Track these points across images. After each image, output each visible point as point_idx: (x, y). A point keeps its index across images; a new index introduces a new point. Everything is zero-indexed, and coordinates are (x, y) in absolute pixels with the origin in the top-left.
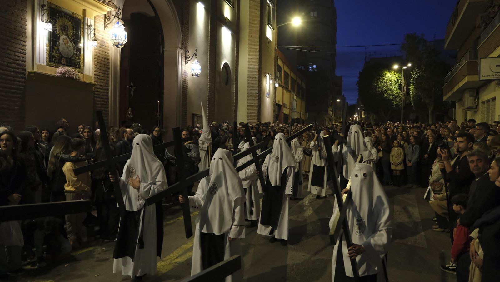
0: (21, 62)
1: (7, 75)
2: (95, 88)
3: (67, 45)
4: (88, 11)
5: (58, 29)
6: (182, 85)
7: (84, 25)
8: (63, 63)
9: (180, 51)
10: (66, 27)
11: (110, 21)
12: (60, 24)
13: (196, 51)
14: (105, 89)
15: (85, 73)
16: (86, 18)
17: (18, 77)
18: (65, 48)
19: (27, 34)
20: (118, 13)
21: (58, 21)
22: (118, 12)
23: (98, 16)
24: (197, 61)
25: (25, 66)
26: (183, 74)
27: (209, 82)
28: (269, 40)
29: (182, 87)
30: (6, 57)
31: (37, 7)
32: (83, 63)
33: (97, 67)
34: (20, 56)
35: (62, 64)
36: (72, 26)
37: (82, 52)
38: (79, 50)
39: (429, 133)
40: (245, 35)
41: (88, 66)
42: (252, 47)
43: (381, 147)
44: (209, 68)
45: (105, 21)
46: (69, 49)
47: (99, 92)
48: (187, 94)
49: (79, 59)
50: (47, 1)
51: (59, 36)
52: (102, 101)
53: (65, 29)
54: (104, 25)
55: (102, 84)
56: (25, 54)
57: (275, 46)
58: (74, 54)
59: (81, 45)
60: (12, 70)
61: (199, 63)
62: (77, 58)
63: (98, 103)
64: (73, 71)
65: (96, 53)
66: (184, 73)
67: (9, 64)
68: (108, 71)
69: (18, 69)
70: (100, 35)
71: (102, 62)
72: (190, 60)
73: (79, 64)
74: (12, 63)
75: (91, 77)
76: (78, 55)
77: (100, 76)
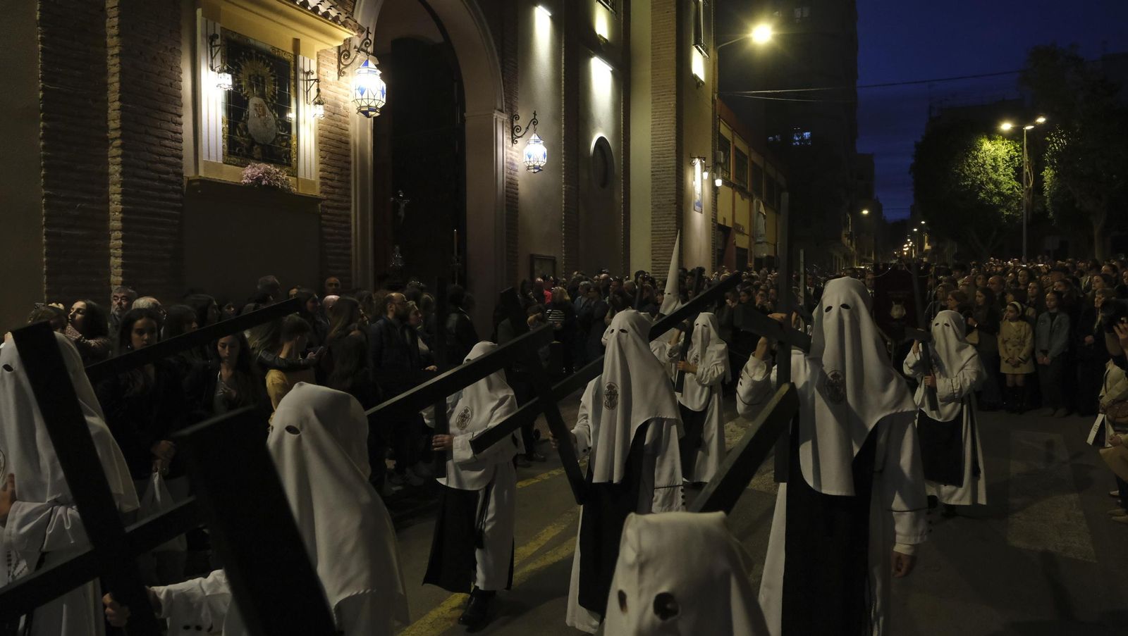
0: (171, 159)
1: (147, 188)
2: (322, 206)
3: (262, 117)
4: (304, 41)
5: (243, 84)
6: (507, 191)
7: (296, 74)
8: (256, 156)
9: (499, 116)
10: (260, 79)
11: (350, 61)
12: (247, 74)
13: (535, 114)
14: (343, 209)
15: (301, 175)
16: (301, 57)
17: (168, 191)
18: (259, 124)
19: (182, 99)
20: (365, 42)
21: (243, 67)
22: (365, 40)
23: (325, 51)
24: (537, 138)
25: (181, 168)
26: (507, 168)
27: (565, 183)
28: (698, 81)
29: (507, 196)
30: (144, 151)
31: (202, 40)
32: (297, 153)
33: (325, 161)
34: (171, 145)
35: (253, 158)
36: (272, 76)
37: (294, 131)
38: (287, 126)
39: (1097, 285)
40: (644, 72)
41: (308, 159)
42: (659, 99)
43: (976, 321)
44: (563, 151)
45: (340, 61)
46: (268, 126)
47: (330, 214)
48: (517, 211)
49: (289, 145)
50: (222, 28)
51: (246, 98)
52: (337, 234)
53: (257, 82)
54: (337, 70)
55: (335, 197)
56: (180, 141)
57: (714, 92)
58: (278, 135)
59: (292, 115)
60: (156, 176)
61: (542, 142)
62: (284, 144)
63: (329, 238)
64: (277, 173)
65: (322, 132)
66: (508, 165)
67: (149, 165)
68: (348, 169)
69: (168, 173)
70: (331, 93)
71: (336, 150)
72: (521, 137)
73: (288, 156)
74: (155, 163)
75: (313, 183)
76: (286, 137)
77: (330, 180)
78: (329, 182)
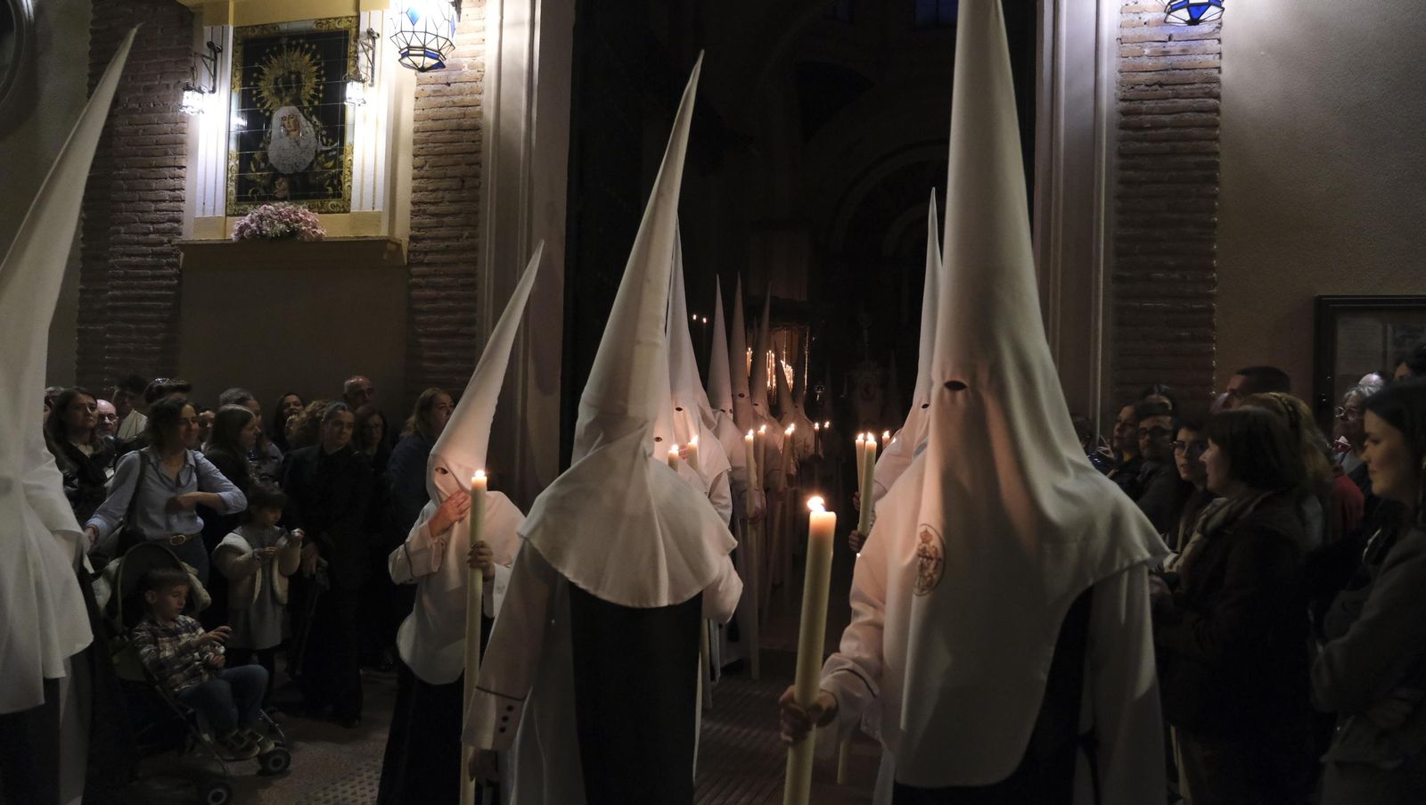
0: (167, 225)
1: (136, 267)
3: (294, 133)
5: (263, 94)
7: (357, 46)
10: (293, 77)
12: (272, 78)
14: (463, 250)
15: (354, 208)
17: (161, 267)
18: (286, 146)
21: (266, 70)
25: (180, 233)
33: (422, 172)
34: (170, 208)
36: (315, 64)
37: (349, 139)
41: (368, 181)
46: (302, 144)
47: (428, 265)
51: (270, 114)
52: (447, 298)
53: (289, 87)
55: (443, 232)
58: (319, 154)
60: (150, 249)
62: (330, 164)
63: (425, 307)
67: (141, 238)
71: (450, 148)
73: (335, 182)
74: (149, 234)
76: (334, 153)
77: (433, 204)
78: (432, 208)
